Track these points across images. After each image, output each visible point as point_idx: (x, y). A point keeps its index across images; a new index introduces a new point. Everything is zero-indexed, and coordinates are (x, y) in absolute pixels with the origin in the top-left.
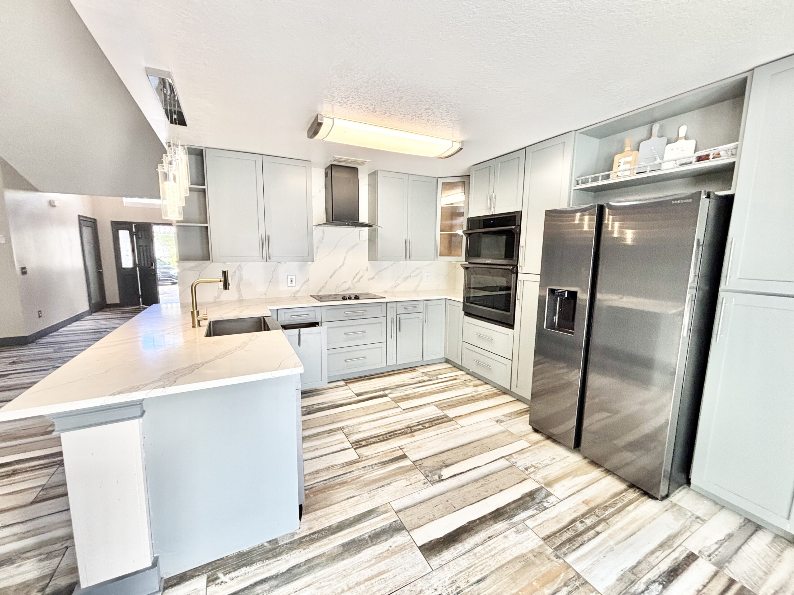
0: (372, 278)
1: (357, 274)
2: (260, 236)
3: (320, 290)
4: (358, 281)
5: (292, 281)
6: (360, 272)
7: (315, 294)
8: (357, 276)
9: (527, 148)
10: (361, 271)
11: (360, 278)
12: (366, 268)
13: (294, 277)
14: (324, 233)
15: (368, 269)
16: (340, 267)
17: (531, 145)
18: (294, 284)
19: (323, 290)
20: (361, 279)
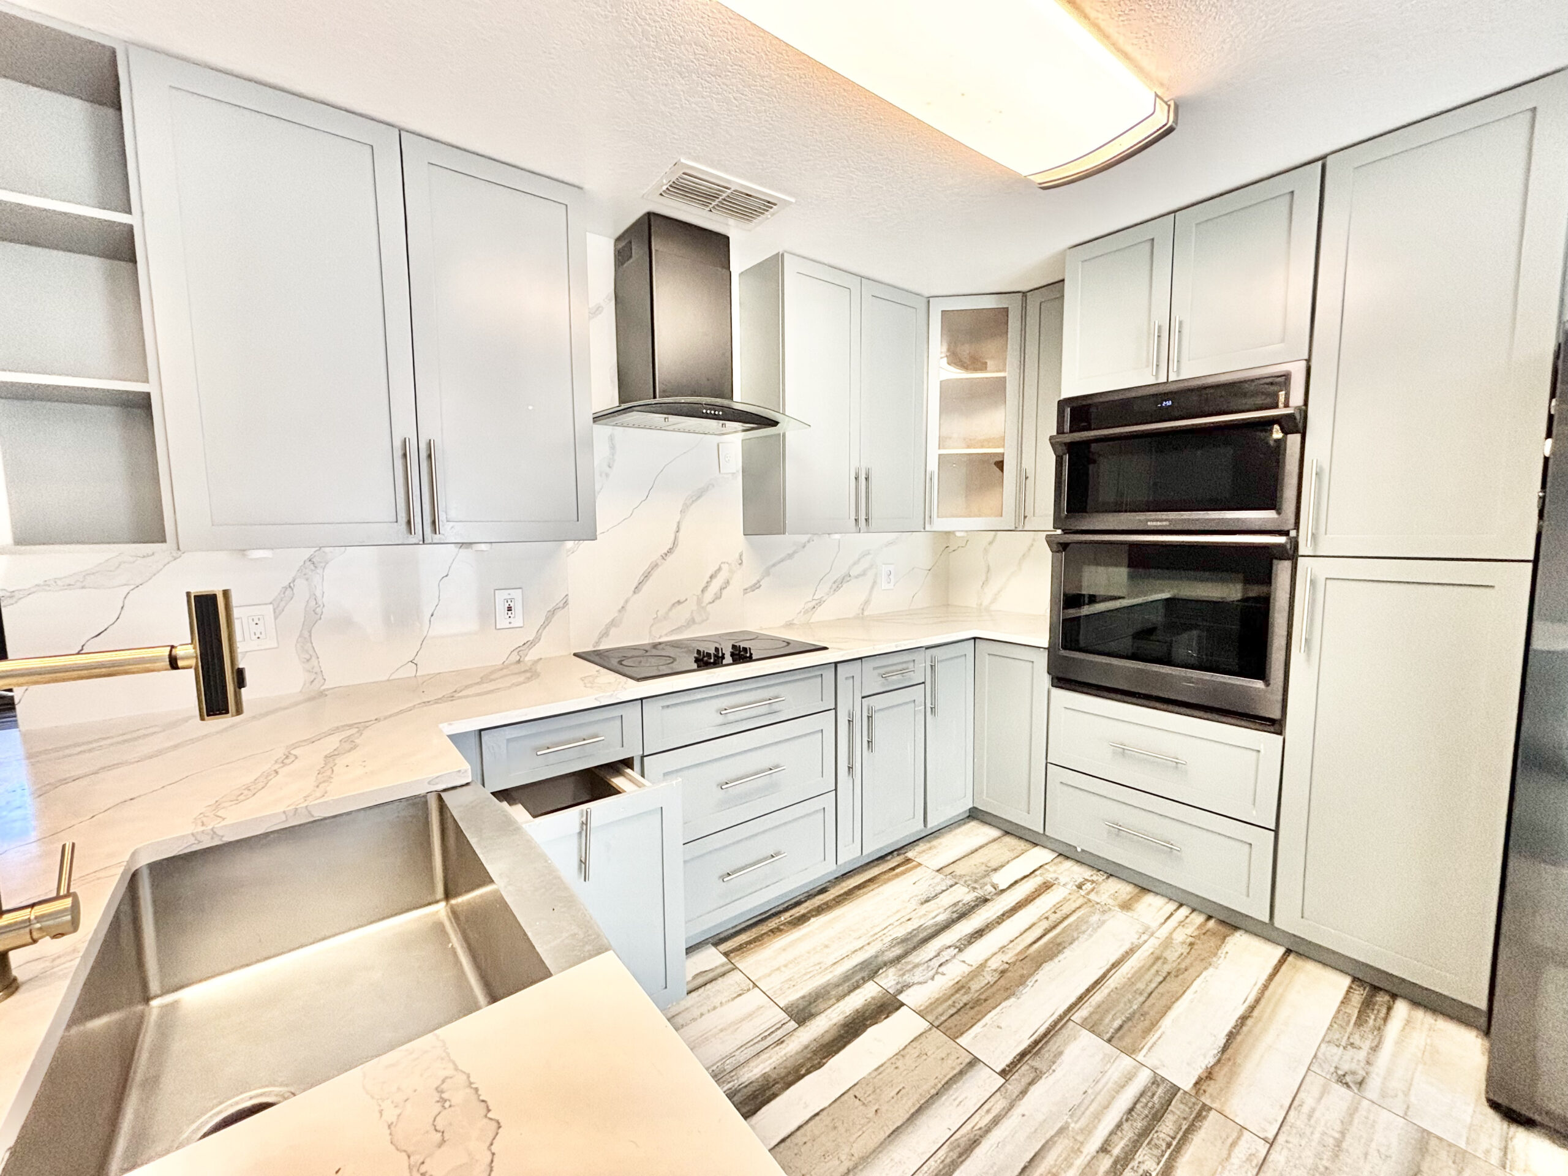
0: (756, 586)
1: (711, 577)
2: (398, 444)
3: (605, 634)
4: (718, 597)
5: (510, 609)
6: (719, 569)
7: (590, 648)
8: (715, 581)
9: (1329, 158)
10: (725, 567)
11: (722, 589)
12: (737, 556)
13: (517, 594)
14: (613, 447)
15: (744, 558)
16: (664, 557)
17: (1346, 148)
18: (518, 621)
19: (613, 631)
20: (725, 592)
